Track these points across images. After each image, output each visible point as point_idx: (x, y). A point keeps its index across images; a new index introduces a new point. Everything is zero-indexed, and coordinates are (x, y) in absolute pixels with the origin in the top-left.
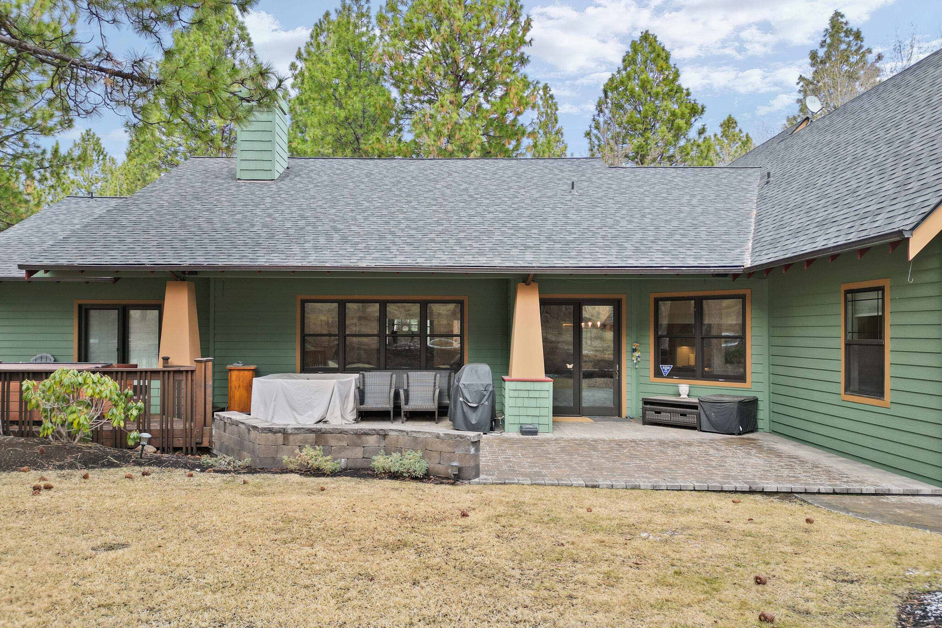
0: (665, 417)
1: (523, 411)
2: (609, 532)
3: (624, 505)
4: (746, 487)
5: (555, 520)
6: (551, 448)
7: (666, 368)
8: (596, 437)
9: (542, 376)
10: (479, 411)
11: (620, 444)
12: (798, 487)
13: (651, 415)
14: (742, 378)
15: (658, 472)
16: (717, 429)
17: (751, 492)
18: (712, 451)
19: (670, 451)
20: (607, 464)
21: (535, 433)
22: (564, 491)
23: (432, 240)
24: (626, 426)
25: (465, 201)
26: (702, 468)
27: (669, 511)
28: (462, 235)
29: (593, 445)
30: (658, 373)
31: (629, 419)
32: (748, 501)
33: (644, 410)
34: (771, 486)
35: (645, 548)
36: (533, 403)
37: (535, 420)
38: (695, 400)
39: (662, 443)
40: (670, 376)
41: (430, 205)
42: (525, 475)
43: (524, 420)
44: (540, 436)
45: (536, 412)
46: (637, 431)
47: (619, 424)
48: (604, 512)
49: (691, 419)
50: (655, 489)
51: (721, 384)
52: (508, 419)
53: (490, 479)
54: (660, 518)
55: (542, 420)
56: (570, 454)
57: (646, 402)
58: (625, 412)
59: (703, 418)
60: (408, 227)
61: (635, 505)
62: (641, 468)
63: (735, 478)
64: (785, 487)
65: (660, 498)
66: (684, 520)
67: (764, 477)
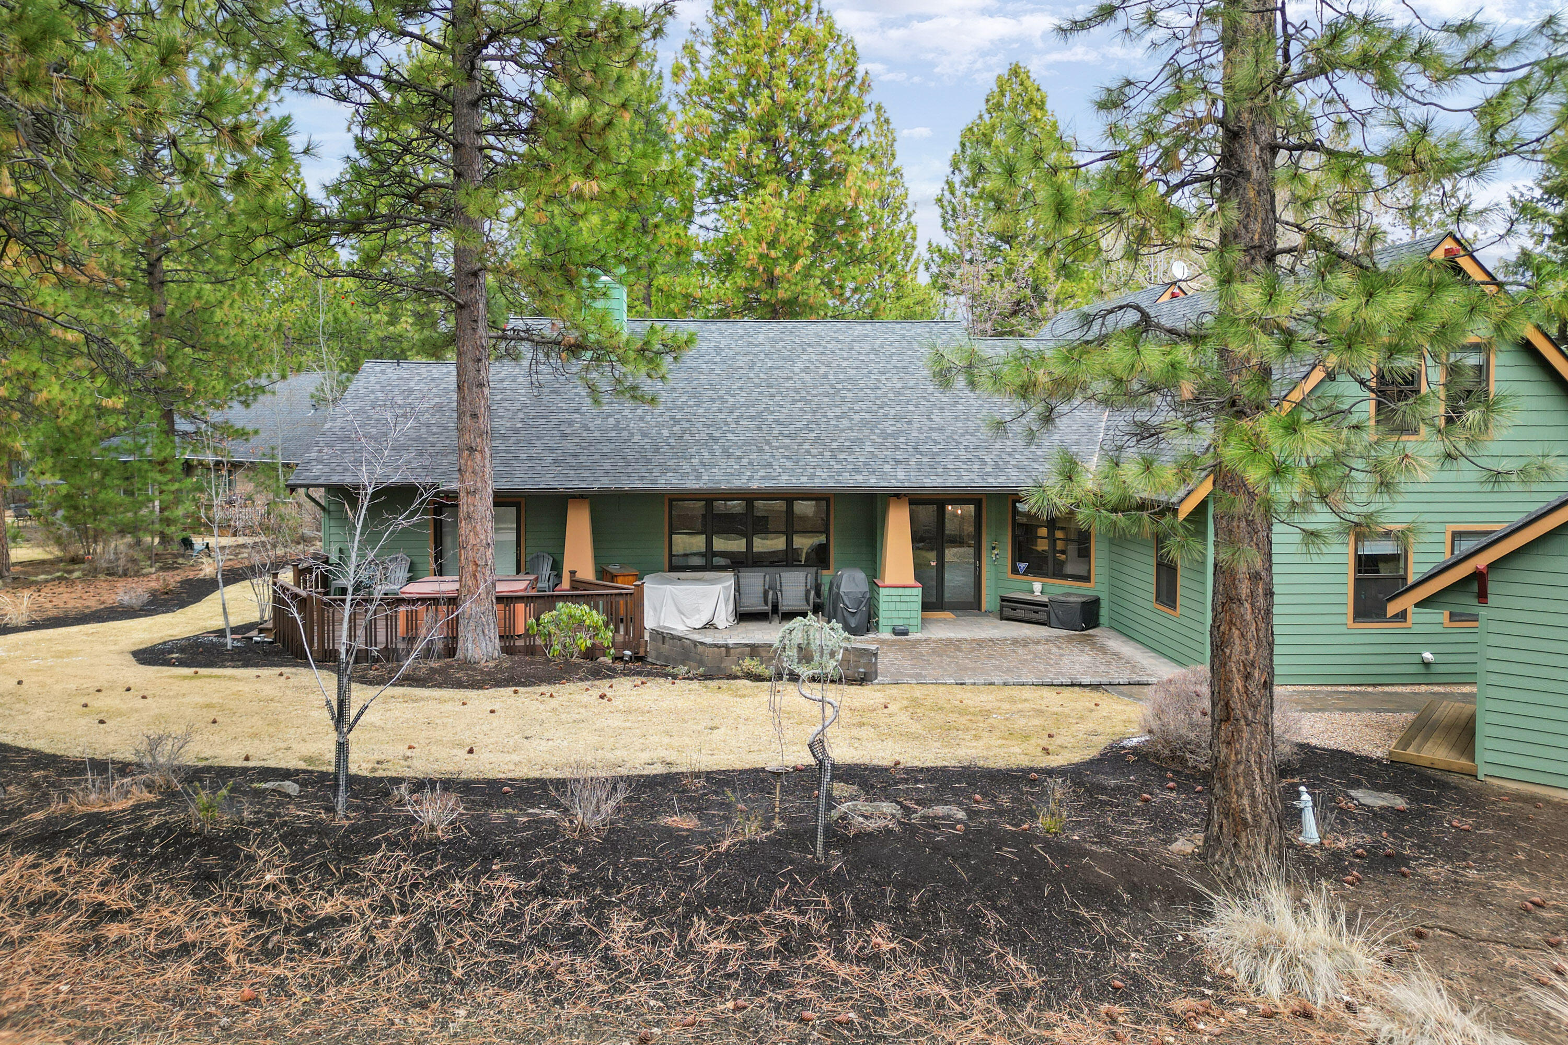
0: (1020, 613)
1: (895, 614)
2: (974, 714)
3: (983, 697)
4: (1069, 681)
5: (941, 709)
6: (924, 649)
7: (1022, 566)
8: (959, 636)
9: (911, 581)
10: (858, 616)
11: (980, 643)
12: (1105, 680)
13: (1008, 612)
14: (1086, 579)
15: (1009, 670)
16: (1064, 625)
17: (1073, 685)
18: (1054, 650)
19: (1020, 651)
20: (971, 665)
21: (906, 634)
22: (942, 688)
23: (808, 452)
24: (985, 621)
25: (827, 395)
26: (1041, 667)
27: (1012, 701)
28: (835, 445)
29: (955, 645)
30: (1015, 571)
31: (988, 613)
32: (1067, 693)
33: (1002, 607)
34: (1086, 680)
35: (995, 723)
36: (904, 607)
37: (906, 622)
38: (1045, 599)
39: (1015, 641)
40: (1026, 573)
41: (794, 401)
42: (910, 676)
43: (896, 622)
44: (911, 636)
45: (907, 614)
46: (996, 627)
47: (979, 619)
48: (970, 703)
49: (1042, 617)
50: (1005, 684)
51: (1070, 583)
52: (882, 622)
53: (887, 680)
54: (1005, 706)
55: (912, 622)
56: (940, 656)
57: (1003, 599)
58: (984, 606)
59: (1052, 615)
60: (781, 434)
61: (991, 698)
62: (997, 668)
63: (1063, 675)
64: (1096, 680)
65: (1008, 691)
66: (1020, 706)
67: (1085, 673)
